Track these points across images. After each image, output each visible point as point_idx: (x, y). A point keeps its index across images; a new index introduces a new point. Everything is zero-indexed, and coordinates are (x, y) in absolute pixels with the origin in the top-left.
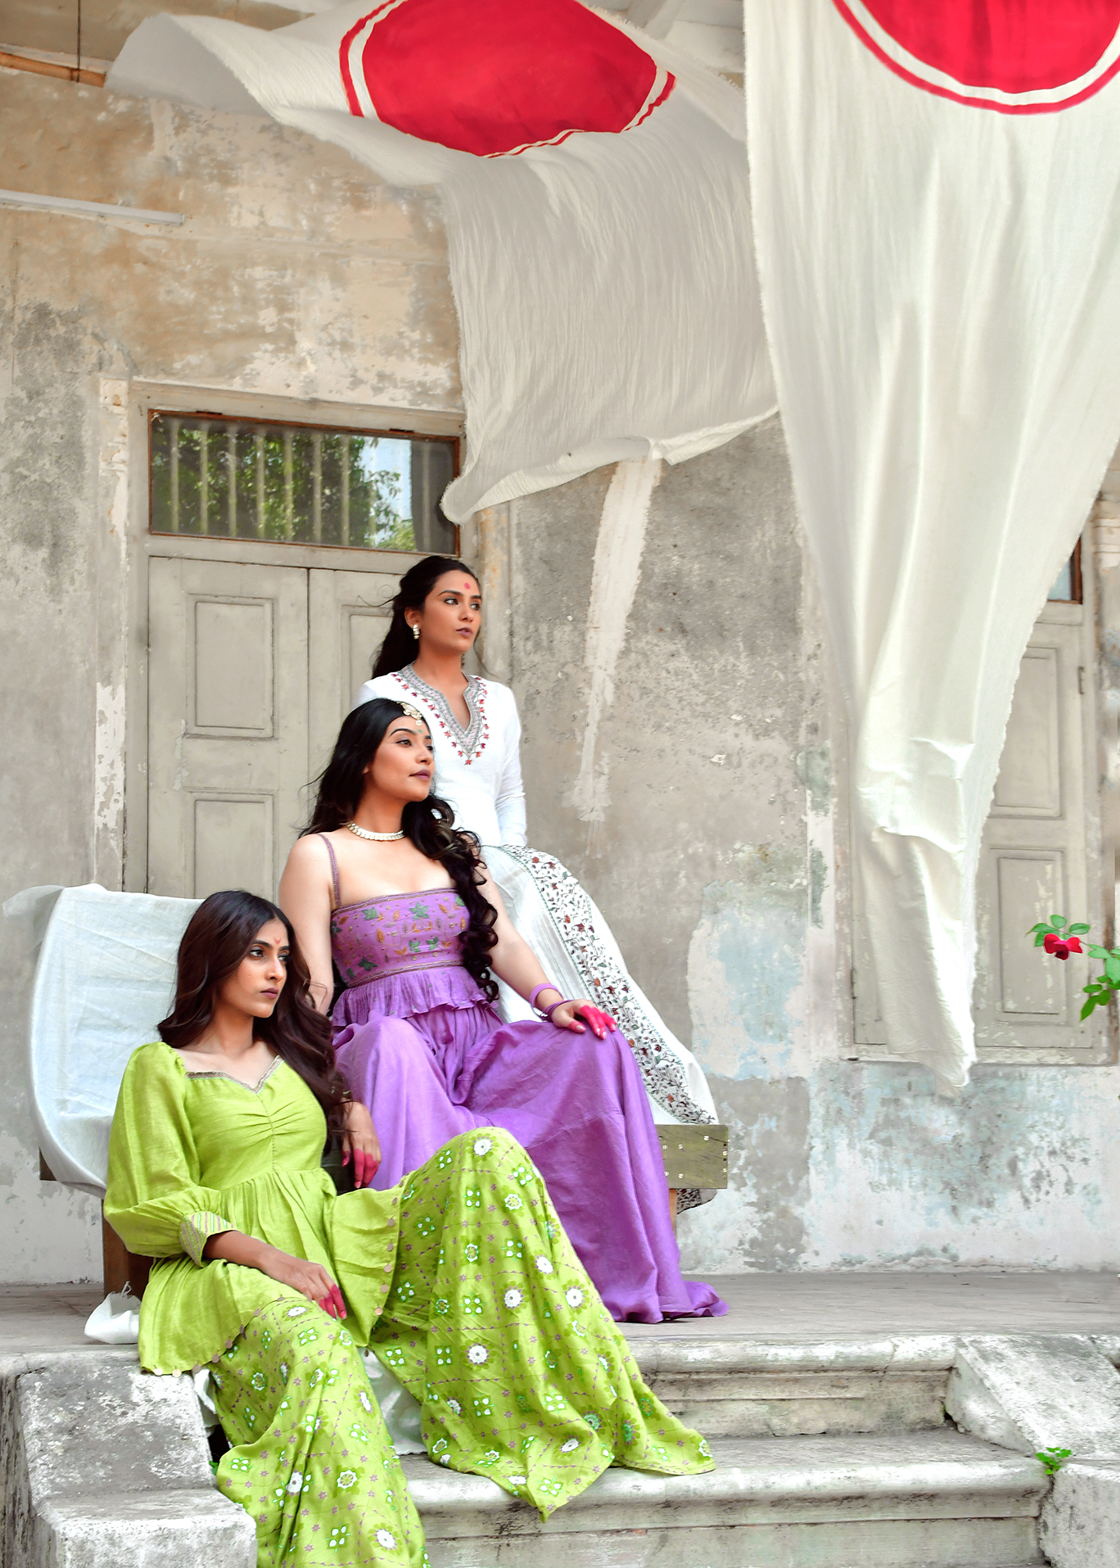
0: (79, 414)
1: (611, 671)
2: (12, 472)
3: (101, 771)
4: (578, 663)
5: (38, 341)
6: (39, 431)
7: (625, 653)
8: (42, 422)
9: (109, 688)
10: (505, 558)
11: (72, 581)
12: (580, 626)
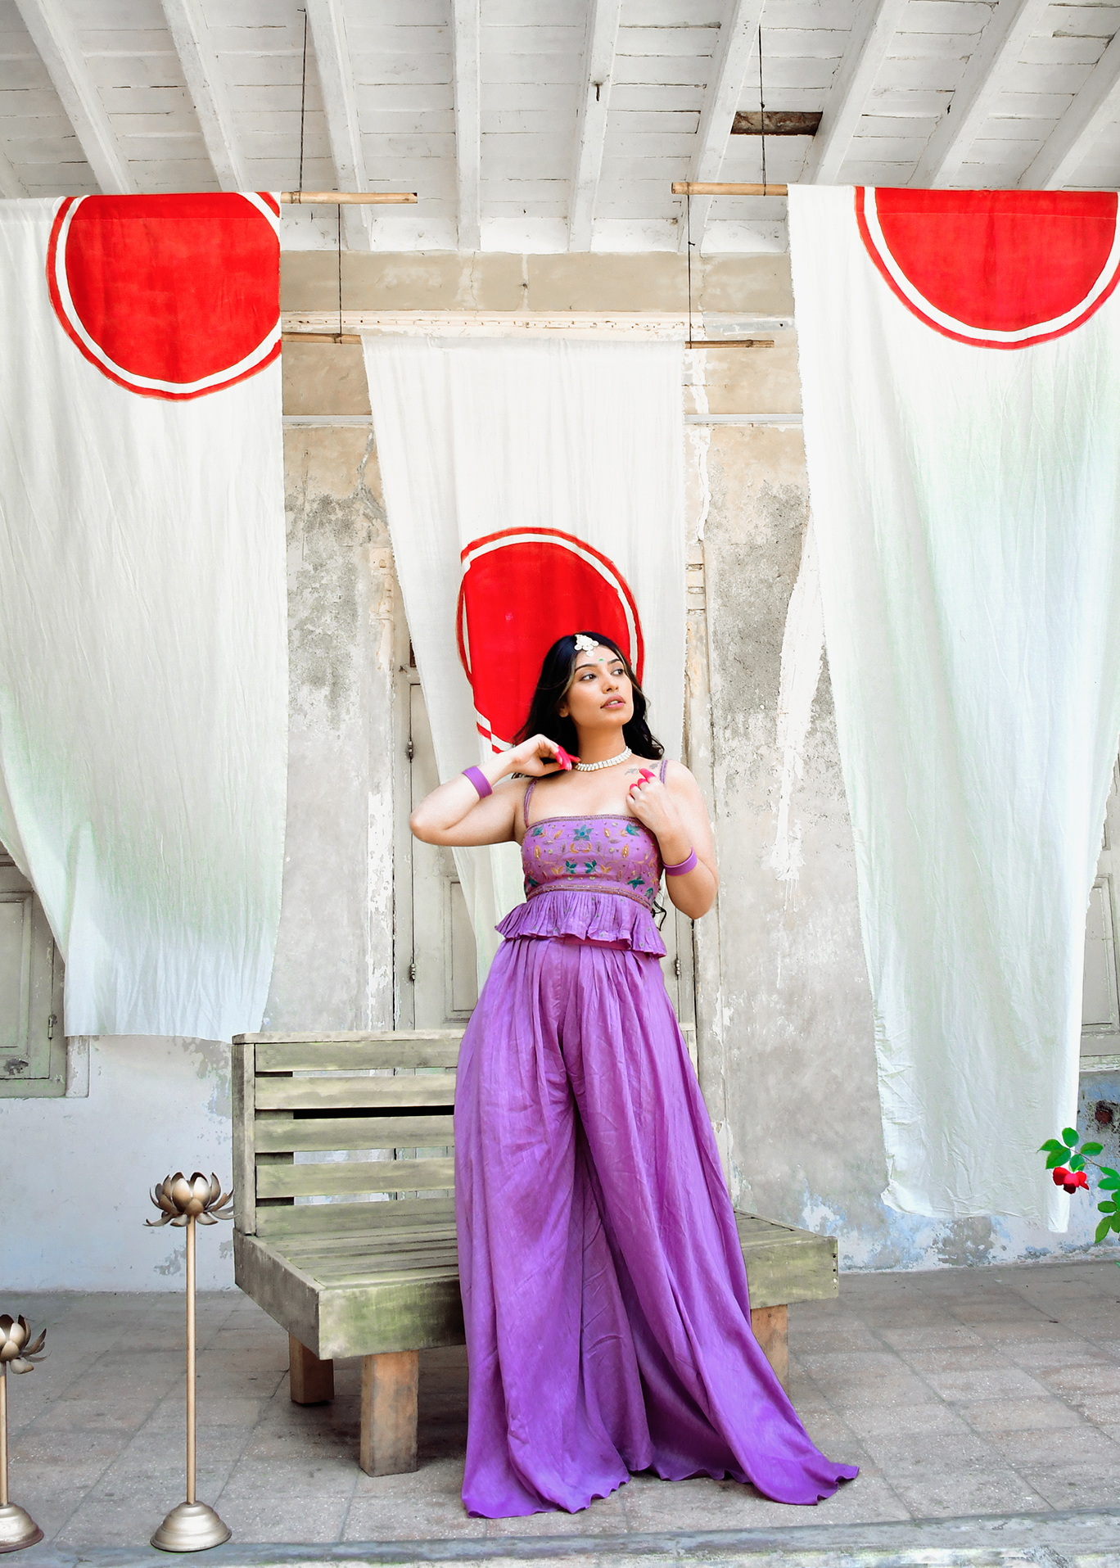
0: (353, 578)
1: (801, 749)
2: (302, 630)
3: (372, 864)
4: (772, 745)
5: (322, 524)
6: (322, 594)
7: (812, 732)
8: (325, 587)
9: (379, 795)
10: (705, 661)
11: (348, 711)
12: (772, 713)
